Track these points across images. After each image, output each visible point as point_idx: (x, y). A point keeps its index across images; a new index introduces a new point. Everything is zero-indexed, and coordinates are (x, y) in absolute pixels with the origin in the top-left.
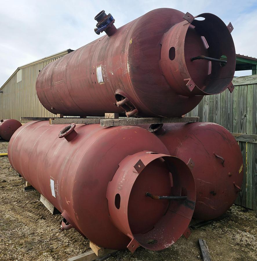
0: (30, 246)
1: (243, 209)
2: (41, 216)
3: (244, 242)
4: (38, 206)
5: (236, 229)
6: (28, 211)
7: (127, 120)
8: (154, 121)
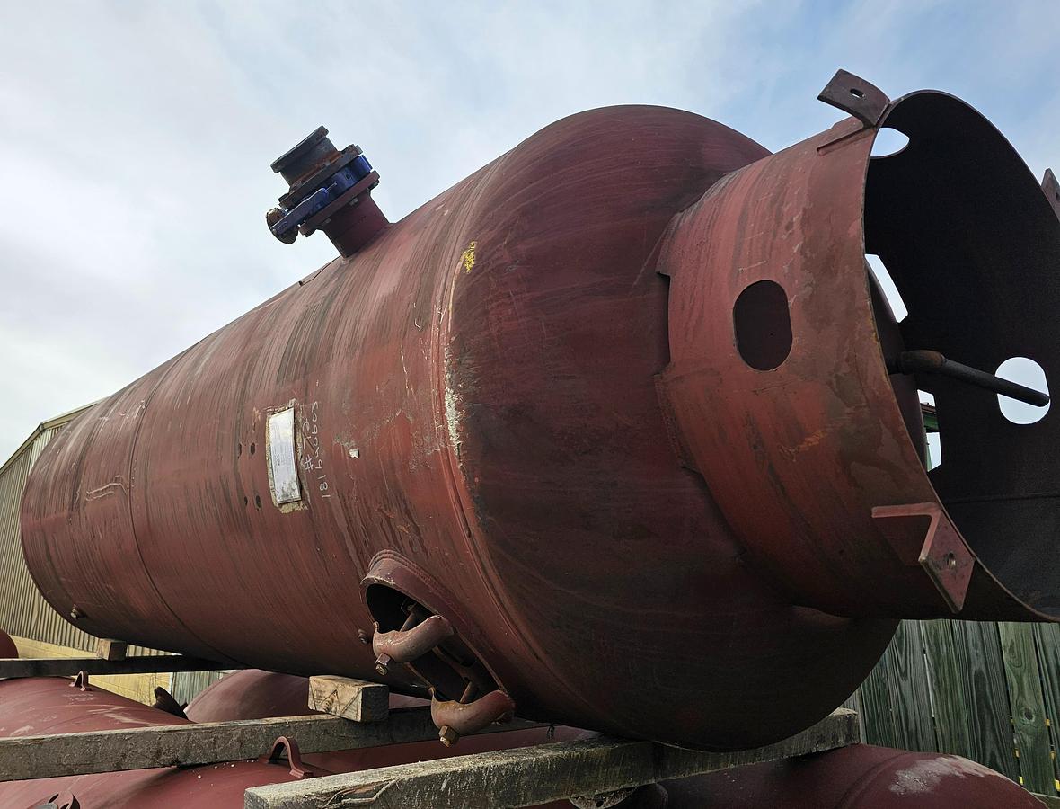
7: (444, 785)
8: (618, 769)
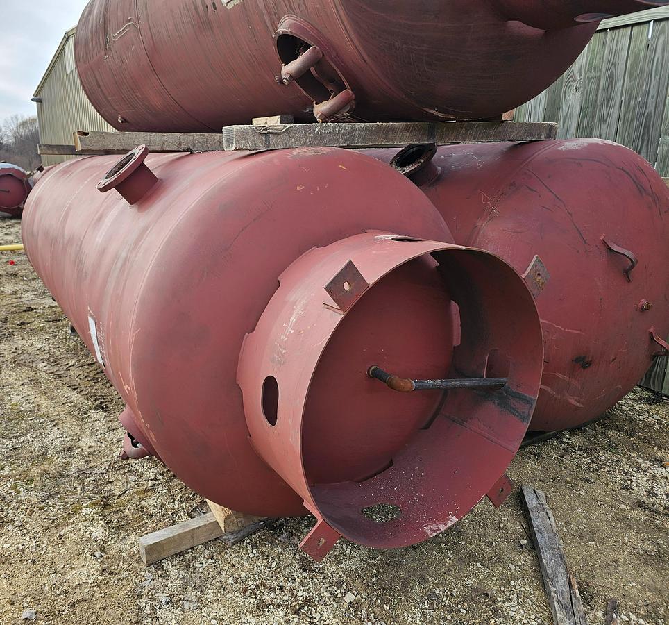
0: (53, 486)
1: (645, 394)
2: (98, 402)
3: (660, 496)
4: (98, 373)
5: (632, 455)
6: (69, 387)
7: (317, 130)
8: (408, 134)
